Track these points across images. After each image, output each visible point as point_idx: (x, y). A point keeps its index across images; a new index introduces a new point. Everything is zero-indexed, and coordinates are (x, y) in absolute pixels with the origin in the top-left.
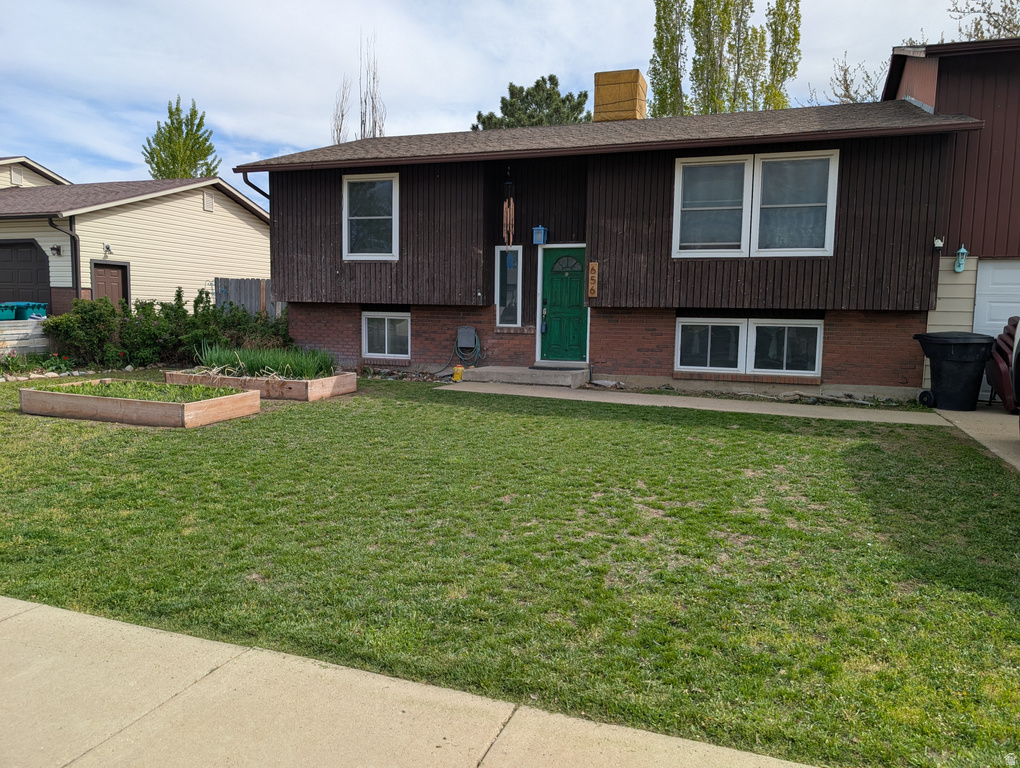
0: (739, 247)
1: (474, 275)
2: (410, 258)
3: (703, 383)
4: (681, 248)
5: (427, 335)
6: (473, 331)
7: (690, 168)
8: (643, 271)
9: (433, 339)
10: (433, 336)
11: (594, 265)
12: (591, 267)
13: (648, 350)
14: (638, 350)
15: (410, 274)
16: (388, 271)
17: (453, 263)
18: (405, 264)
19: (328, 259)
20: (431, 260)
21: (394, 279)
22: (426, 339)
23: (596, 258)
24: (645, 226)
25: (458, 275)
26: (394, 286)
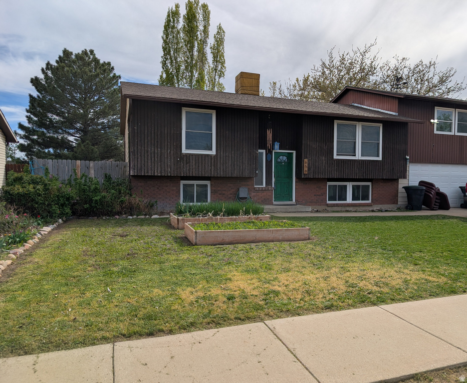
0: (355, 155)
1: (254, 163)
2: (222, 153)
3: (337, 207)
4: (337, 155)
5: (220, 192)
6: (247, 189)
7: (340, 124)
8: (324, 163)
9: (224, 194)
10: (224, 192)
11: (306, 160)
12: (305, 161)
13: (318, 195)
14: (315, 195)
15: (222, 162)
16: (210, 160)
17: (244, 157)
18: (219, 156)
19: (172, 152)
20: (233, 155)
21: (213, 164)
22: (220, 194)
23: (307, 158)
24: (324, 146)
25: (247, 162)
26: (213, 167)
